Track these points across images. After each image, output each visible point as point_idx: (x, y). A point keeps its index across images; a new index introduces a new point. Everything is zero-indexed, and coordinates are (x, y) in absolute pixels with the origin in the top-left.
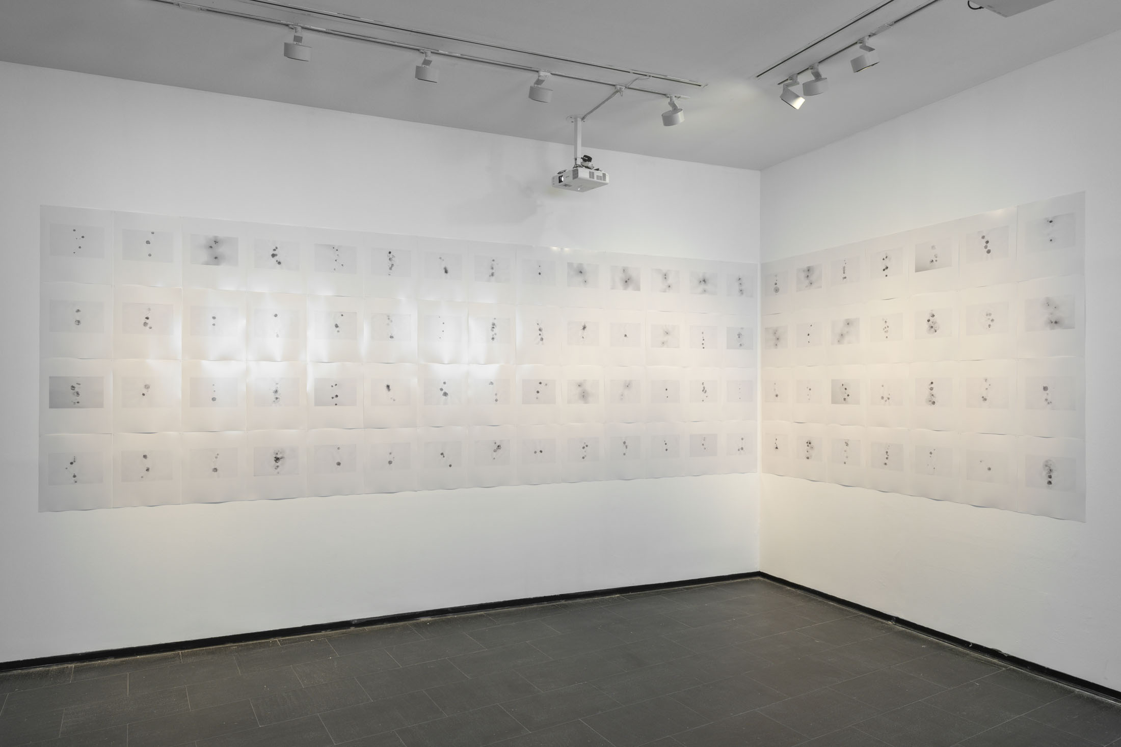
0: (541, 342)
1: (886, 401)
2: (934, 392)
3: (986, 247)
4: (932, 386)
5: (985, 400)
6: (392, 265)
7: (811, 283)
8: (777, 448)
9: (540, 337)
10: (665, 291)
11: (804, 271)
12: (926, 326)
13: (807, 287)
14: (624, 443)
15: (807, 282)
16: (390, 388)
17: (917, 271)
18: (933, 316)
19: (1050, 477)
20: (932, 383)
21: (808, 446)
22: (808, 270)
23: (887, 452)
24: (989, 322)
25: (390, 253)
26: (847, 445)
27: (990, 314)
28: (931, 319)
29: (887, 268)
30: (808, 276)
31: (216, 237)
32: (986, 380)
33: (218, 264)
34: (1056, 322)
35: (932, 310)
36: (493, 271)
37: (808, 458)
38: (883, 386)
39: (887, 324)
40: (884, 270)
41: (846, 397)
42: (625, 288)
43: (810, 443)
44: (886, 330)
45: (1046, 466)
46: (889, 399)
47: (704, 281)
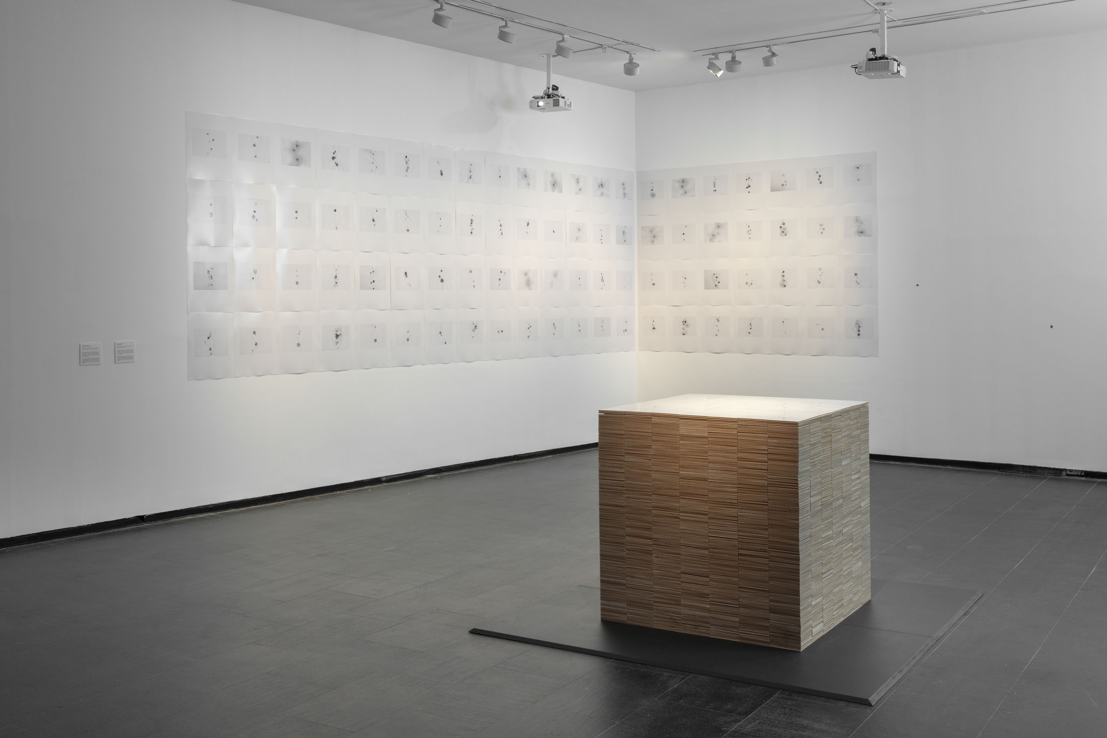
0: (501, 236)
1: (749, 286)
2: (785, 278)
3: (819, 179)
4: (784, 274)
5: (820, 283)
6: (408, 167)
7: (686, 192)
8: (654, 328)
9: (500, 232)
10: (577, 194)
11: (679, 182)
12: (779, 231)
13: (681, 195)
14: (554, 324)
15: (681, 191)
16: (407, 274)
17: (772, 191)
18: (784, 224)
19: (859, 331)
20: (784, 272)
21: (684, 324)
22: (683, 182)
23: (751, 324)
24: (822, 230)
25: (406, 157)
26: (718, 321)
27: (822, 225)
28: (783, 226)
29: (749, 186)
30: (682, 186)
31: (297, 141)
32: (820, 269)
33: (298, 165)
34: (862, 232)
35: (783, 220)
36: (471, 174)
37: (684, 334)
38: (747, 275)
39: (750, 228)
40: (747, 188)
41: (717, 284)
42: (553, 191)
43: (685, 322)
44: (749, 233)
45: (857, 324)
46: (751, 284)
47: (602, 185)
